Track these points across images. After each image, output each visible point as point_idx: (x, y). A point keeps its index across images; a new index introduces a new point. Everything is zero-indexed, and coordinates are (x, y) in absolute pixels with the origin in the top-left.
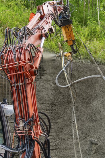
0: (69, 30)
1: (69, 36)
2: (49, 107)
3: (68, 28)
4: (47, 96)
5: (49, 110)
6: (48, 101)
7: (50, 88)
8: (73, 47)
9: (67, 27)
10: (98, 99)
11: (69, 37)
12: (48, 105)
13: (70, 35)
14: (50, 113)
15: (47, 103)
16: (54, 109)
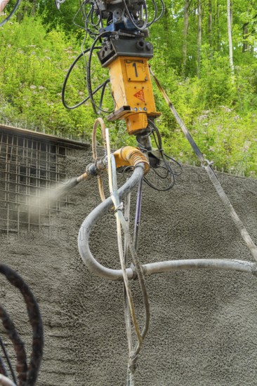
0: (137, 76)
1: (135, 95)
2: (59, 313)
3: (134, 65)
4: (54, 272)
5: (59, 326)
6: (59, 292)
7: (66, 245)
8: (146, 140)
9: (132, 64)
10: (243, 296)
11: (137, 100)
12: (58, 309)
13: (139, 93)
14: (62, 337)
15: (52, 298)
16: (81, 325)
